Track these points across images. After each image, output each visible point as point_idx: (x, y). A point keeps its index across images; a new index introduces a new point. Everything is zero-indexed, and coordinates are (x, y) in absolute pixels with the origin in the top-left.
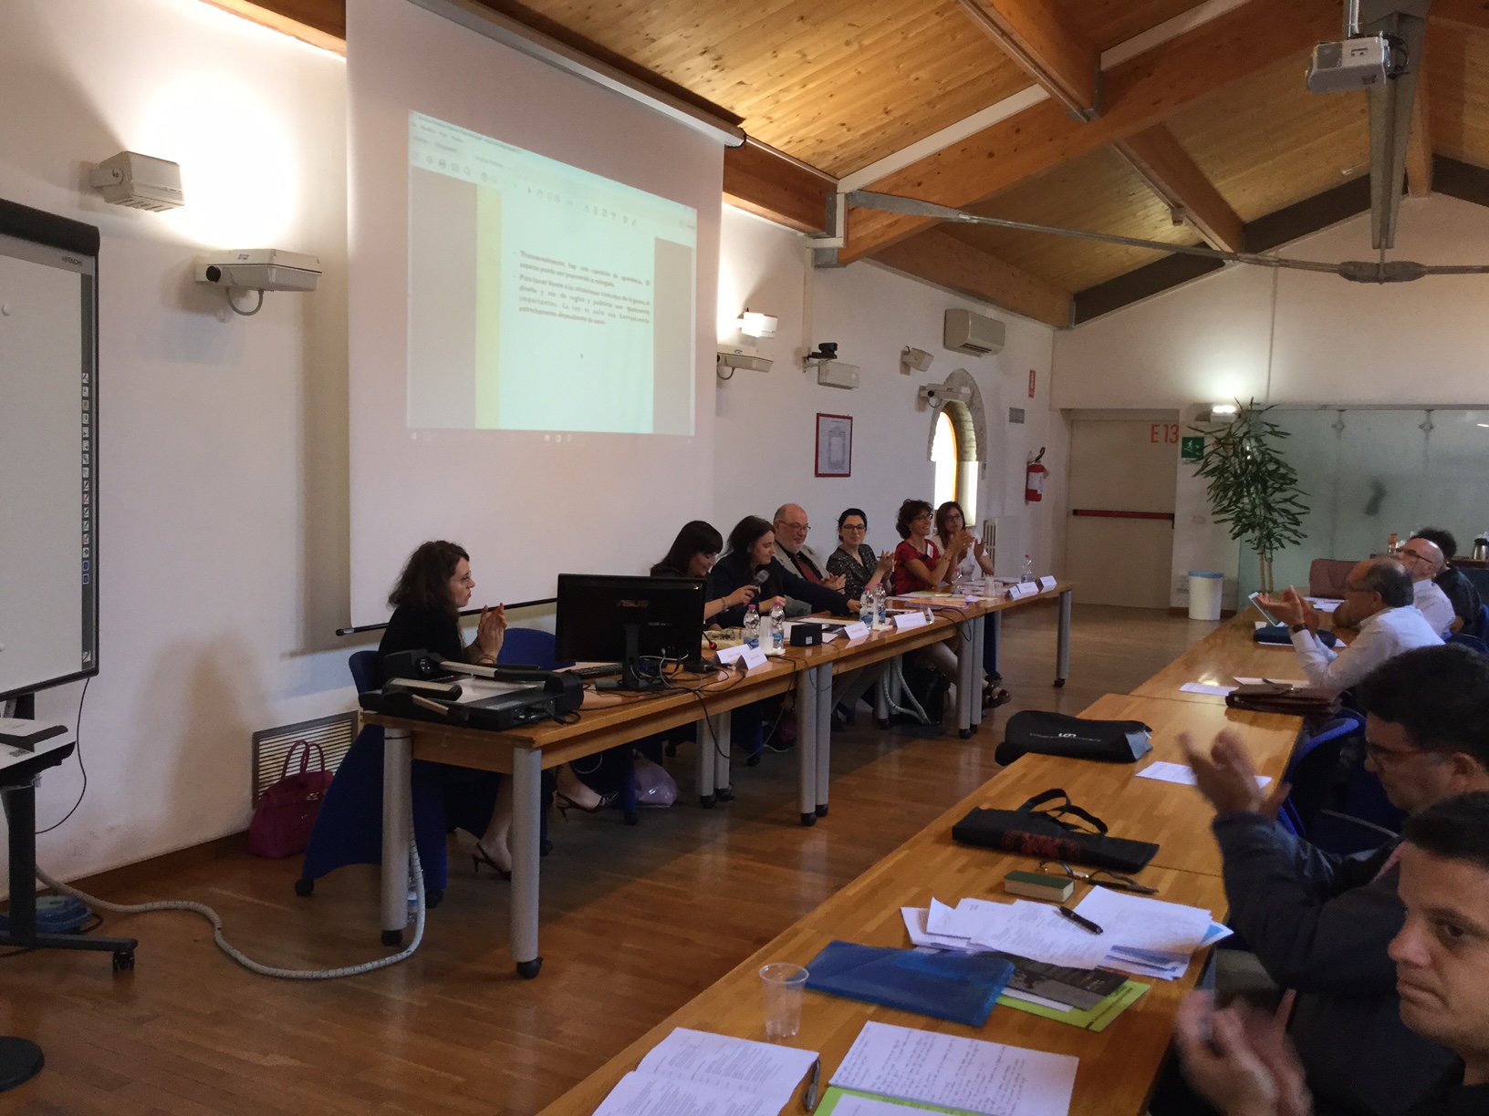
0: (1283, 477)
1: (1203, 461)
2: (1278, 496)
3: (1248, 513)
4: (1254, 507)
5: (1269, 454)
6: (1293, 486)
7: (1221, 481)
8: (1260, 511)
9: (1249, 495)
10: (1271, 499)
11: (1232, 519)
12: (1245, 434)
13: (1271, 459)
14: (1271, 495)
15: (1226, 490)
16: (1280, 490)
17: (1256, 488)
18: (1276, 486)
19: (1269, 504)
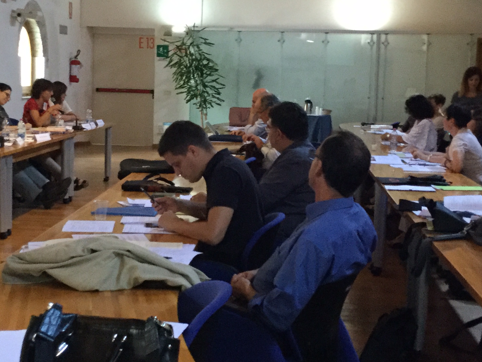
0: (211, 68)
1: (168, 59)
2: (209, 78)
3: (194, 89)
4: (197, 85)
5: (204, 55)
6: (216, 73)
7: (180, 70)
8: (200, 87)
9: (194, 78)
10: (205, 80)
11: (185, 92)
12: (191, 44)
13: (205, 58)
14: (206, 78)
15: (182, 76)
16: (210, 75)
17: (198, 74)
18: (208, 73)
19: (204, 84)
